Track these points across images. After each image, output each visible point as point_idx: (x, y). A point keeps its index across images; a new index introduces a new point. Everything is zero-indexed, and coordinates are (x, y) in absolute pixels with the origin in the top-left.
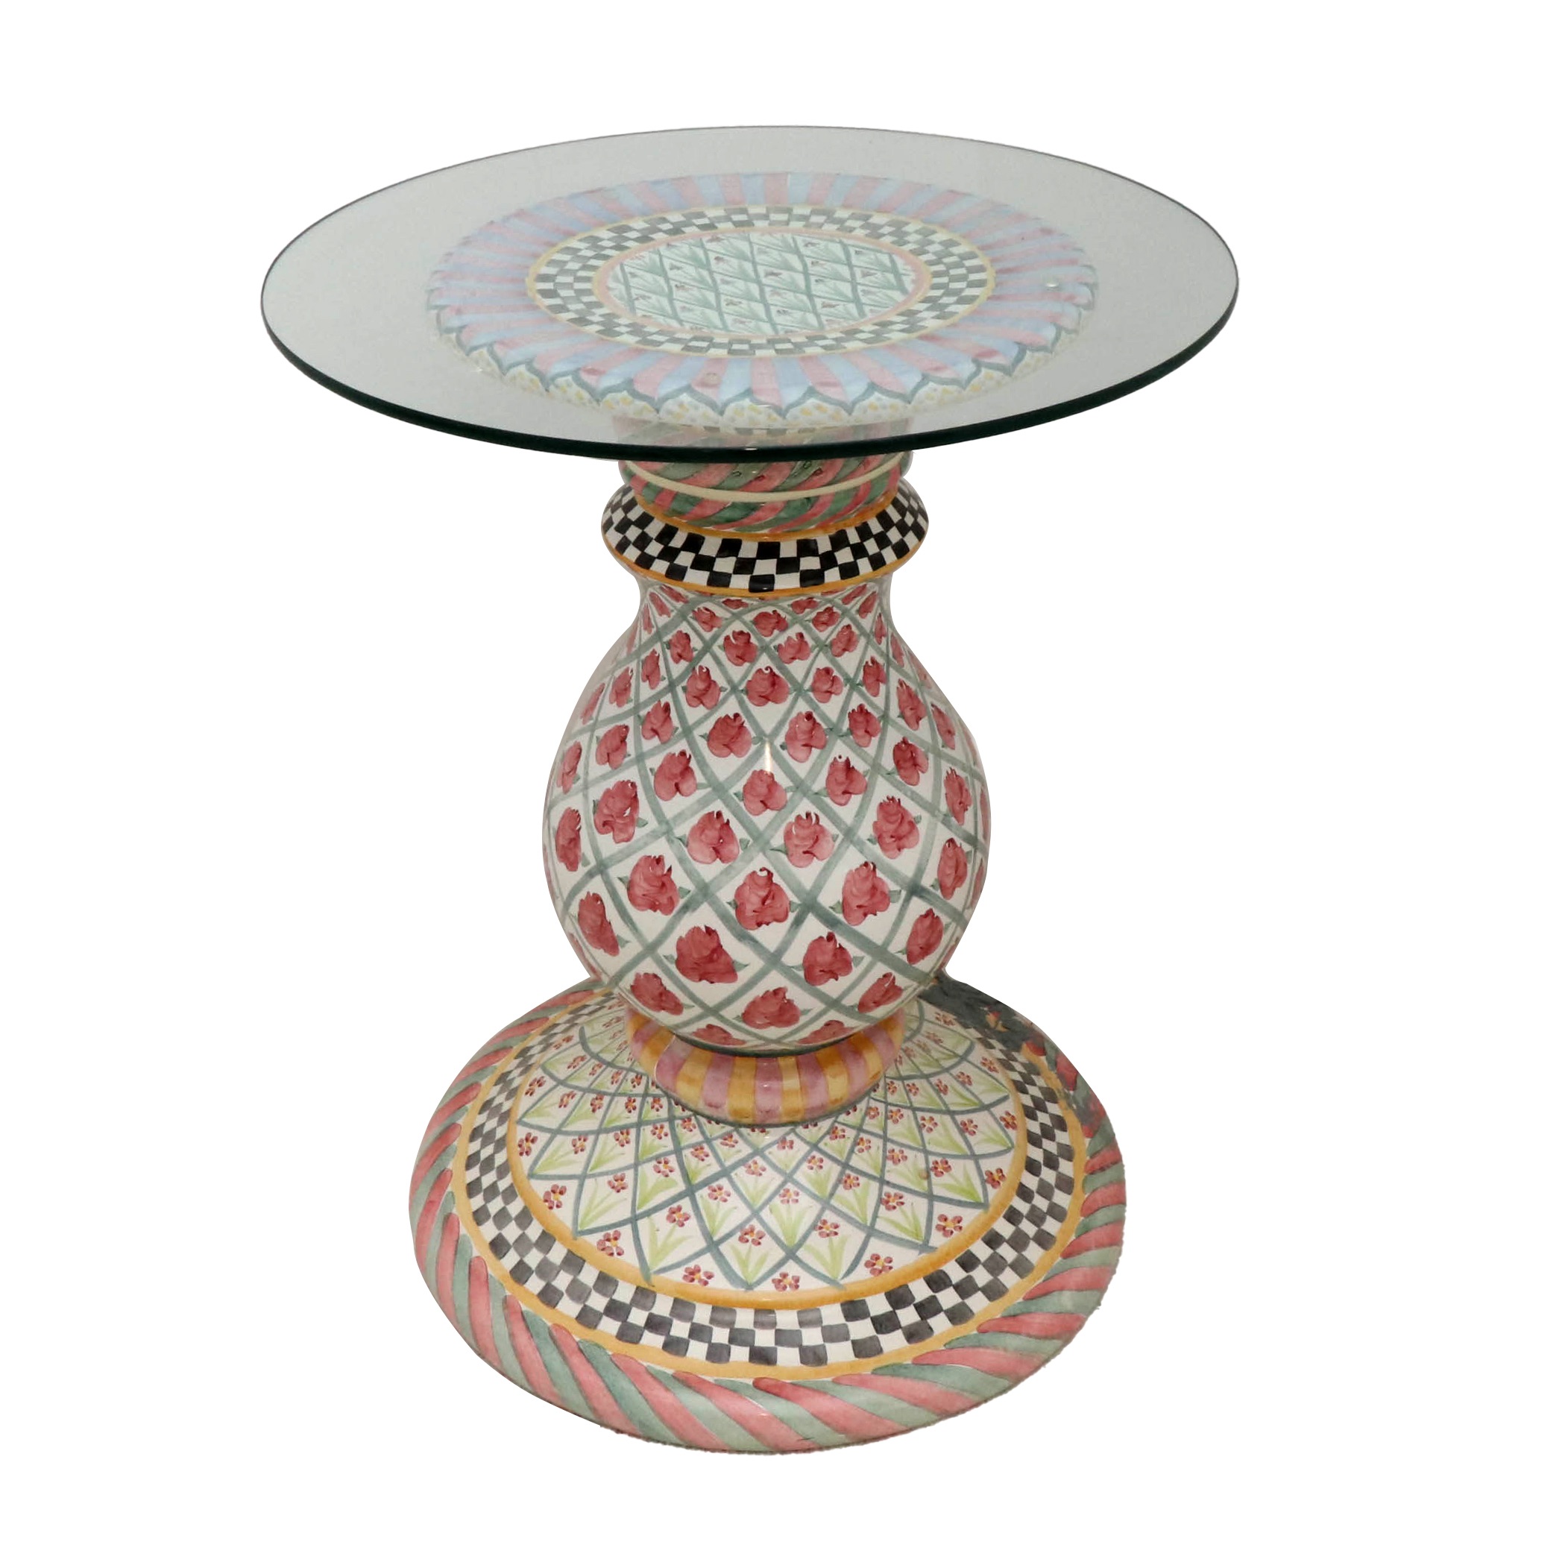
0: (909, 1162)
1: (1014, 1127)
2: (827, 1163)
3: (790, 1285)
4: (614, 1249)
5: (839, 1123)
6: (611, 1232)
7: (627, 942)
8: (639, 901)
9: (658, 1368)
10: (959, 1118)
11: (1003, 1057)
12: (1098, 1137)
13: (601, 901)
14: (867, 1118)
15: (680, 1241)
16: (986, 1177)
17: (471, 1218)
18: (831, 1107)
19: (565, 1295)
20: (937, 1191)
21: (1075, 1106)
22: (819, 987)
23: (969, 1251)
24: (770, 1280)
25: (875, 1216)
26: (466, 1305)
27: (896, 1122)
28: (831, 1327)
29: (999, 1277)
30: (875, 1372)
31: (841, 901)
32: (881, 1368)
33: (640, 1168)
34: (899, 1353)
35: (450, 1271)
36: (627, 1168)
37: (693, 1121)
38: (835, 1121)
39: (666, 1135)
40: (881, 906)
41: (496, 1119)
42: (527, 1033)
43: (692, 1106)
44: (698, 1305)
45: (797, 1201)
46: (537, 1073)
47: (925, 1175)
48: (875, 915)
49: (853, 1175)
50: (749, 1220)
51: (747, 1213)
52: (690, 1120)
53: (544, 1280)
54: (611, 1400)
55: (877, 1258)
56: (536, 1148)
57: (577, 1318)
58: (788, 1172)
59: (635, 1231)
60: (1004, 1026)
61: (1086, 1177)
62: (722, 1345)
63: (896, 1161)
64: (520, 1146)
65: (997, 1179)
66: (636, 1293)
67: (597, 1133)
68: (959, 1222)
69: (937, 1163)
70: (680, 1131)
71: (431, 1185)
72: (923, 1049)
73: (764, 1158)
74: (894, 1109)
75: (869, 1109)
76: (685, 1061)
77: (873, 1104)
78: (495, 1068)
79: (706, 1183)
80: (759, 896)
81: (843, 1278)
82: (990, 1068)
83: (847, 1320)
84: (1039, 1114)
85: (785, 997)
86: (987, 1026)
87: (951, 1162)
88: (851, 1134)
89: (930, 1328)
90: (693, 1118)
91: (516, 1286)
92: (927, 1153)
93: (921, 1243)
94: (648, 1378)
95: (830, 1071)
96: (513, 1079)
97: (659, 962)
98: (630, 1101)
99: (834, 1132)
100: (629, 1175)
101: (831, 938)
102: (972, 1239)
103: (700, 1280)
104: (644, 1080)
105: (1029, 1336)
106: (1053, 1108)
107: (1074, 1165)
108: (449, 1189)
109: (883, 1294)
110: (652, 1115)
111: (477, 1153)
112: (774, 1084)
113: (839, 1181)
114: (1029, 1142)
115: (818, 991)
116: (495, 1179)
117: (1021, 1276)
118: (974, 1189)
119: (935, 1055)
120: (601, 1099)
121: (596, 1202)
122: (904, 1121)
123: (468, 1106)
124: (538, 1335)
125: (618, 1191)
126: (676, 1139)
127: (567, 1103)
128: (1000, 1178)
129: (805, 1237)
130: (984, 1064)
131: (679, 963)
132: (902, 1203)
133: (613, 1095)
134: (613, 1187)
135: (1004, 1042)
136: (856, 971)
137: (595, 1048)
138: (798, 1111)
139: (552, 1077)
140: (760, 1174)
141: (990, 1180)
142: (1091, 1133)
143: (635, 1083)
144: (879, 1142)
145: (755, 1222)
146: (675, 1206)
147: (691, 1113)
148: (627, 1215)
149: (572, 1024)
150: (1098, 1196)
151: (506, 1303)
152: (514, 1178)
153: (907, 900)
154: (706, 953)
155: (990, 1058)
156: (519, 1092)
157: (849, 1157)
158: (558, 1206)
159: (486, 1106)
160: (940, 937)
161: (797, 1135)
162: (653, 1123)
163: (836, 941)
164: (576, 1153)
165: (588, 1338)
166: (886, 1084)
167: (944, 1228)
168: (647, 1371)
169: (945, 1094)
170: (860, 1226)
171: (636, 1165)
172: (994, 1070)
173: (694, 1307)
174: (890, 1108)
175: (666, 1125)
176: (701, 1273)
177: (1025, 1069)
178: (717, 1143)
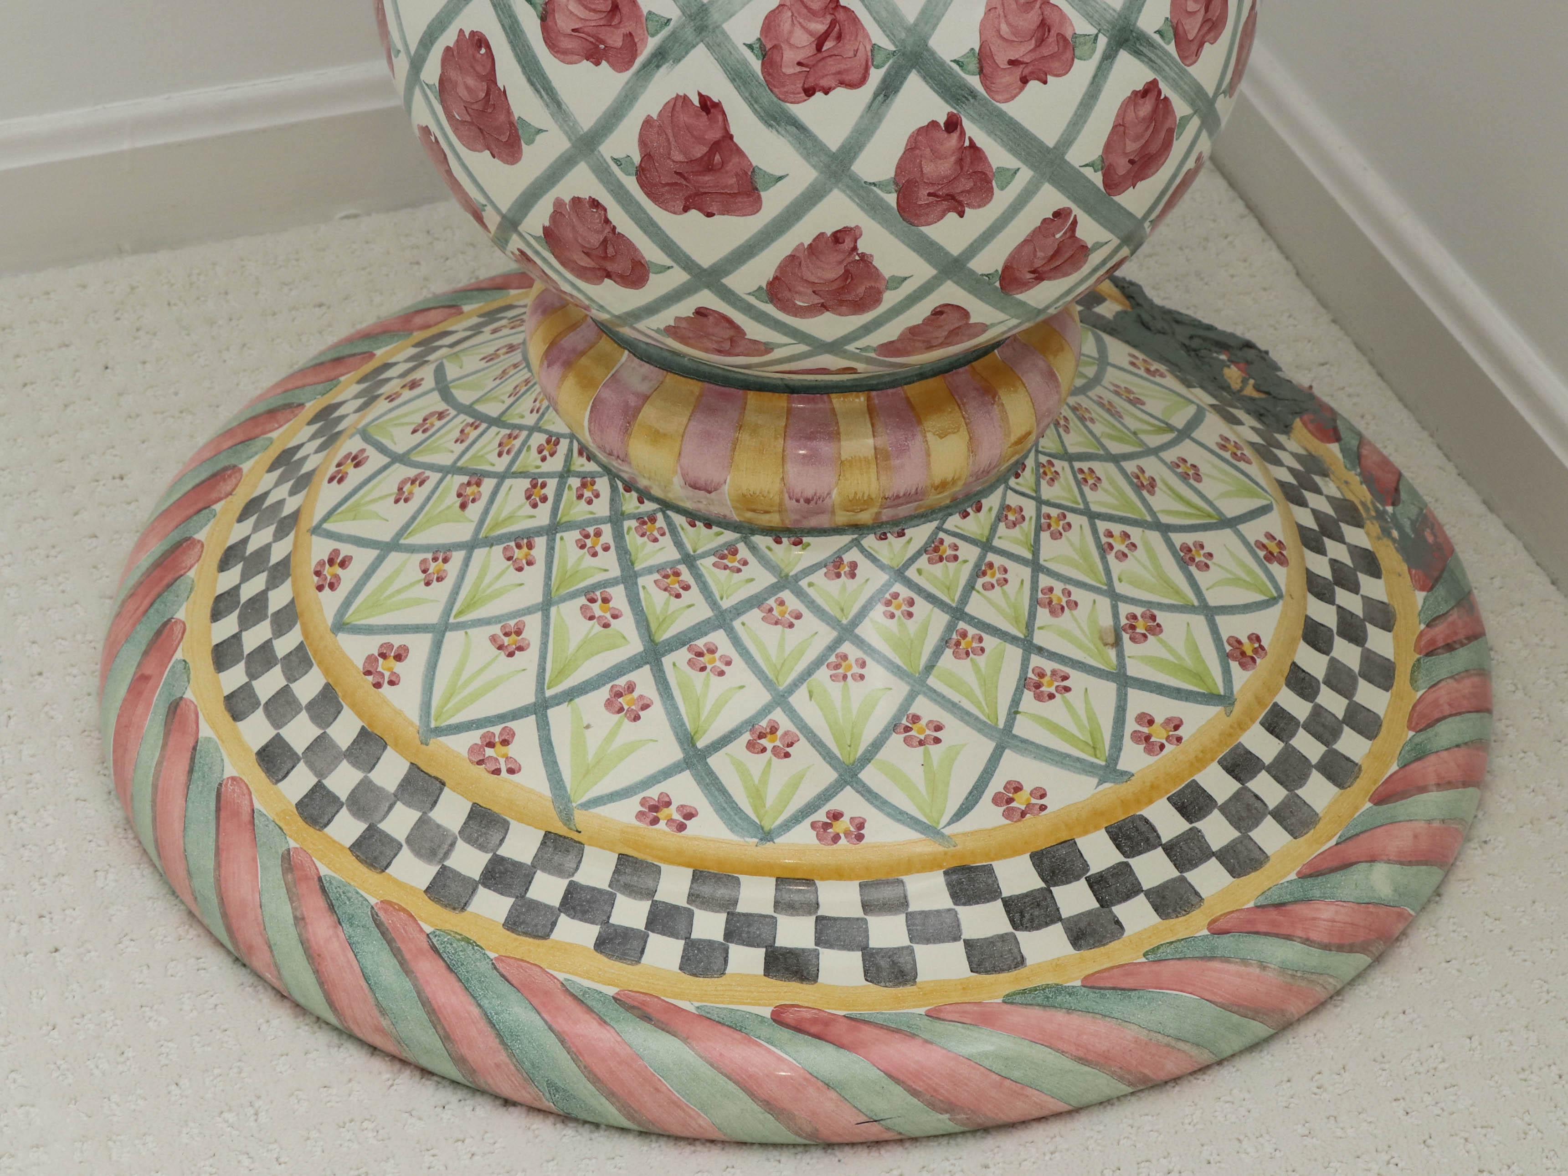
0: (1082, 612)
1: (1283, 561)
2: (922, 607)
3: (847, 834)
4: (502, 761)
5: (946, 532)
6: (497, 730)
7: (540, 131)
8: (566, 44)
9: (587, 983)
10: (1178, 539)
11: (1257, 439)
12: (1441, 590)
13: (488, 47)
14: (1002, 525)
15: (631, 748)
16: (1228, 648)
17: (221, 706)
18: (934, 499)
19: (405, 847)
20: (1133, 670)
21: (1395, 534)
22: (925, 229)
23: (1194, 781)
24: (807, 822)
25: (1014, 712)
26: (211, 864)
27: (1057, 536)
28: (925, 914)
29: (1252, 834)
30: (1009, 1000)
31: (977, 50)
32: (1023, 992)
33: (553, 610)
34: (1058, 965)
35: (180, 801)
36: (529, 611)
37: (661, 522)
38: (939, 529)
39: (606, 549)
40: (1056, 65)
41: (272, 528)
42: (333, 381)
43: (656, 492)
44: (664, 867)
45: (862, 677)
46: (352, 445)
47: (1111, 639)
48: (1045, 82)
49: (972, 631)
50: (766, 710)
51: (766, 697)
52: (653, 520)
53: (365, 821)
54: (494, 1042)
55: (1018, 788)
56: (349, 577)
57: (426, 891)
58: (844, 622)
59: (543, 726)
60: (1257, 388)
61: (1418, 660)
62: (710, 943)
63: (1056, 610)
64: (318, 573)
65: (1249, 653)
66: (543, 843)
67: (470, 546)
68: (1176, 728)
69: (1135, 617)
70: (633, 540)
71: (143, 648)
72: (1108, 411)
73: (800, 594)
74: (1054, 512)
75: (1005, 508)
76: (646, 398)
77: (1013, 500)
78: (271, 441)
79: (681, 641)
80: (811, 33)
81: (949, 824)
82: (1234, 455)
83: (955, 904)
84: (1328, 543)
85: (855, 249)
86: (1226, 388)
87: (1162, 617)
88: (969, 553)
89: (1118, 922)
90: (660, 516)
91: (310, 832)
92: (1116, 598)
93: (1103, 763)
94: (568, 1001)
95: (932, 424)
96: (305, 458)
97: (602, 172)
98: (534, 486)
99: (936, 550)
100: (533, 626)
101: (953, 124)
102: (1200, 763)
103: (670, 821)
104: (563, 446)
105: (1307, 941)
106: (1355, 536)
107: (1396, 638)
108: (179, 655)
109: (1027, 856)
110: (580, 511)
111: (235, 591)
112: (825, 448)
113: (945, 642)
114: (1310, 591)
115: (924, 237)
116: (269, 635)
117: (1294, 833)
118: (1206, 668)
119: (1133, 425)
120: (478, 484)
121: (465, 676)
122: (1072, 535)
123: (217, 507)
124: (351, 919)
125: (511, 655)
126: (625, 556)
127: (411, 493)
128: (1255, 650)
129: (877, 745)
130: (1223, 447)
131: (641, 173)
132: (1067, 689)
133: (502, 477)
134: (500, 648)
135: (1259, 416)
136: (1002, 199)
137: (464, 396)
138: (868, 502)
139: (382, 449)
140: (791, 626)
141: (1237, 653)
142: (1428, 584)
143: (546, 453)
144: (1026, 572)
145: (778, 716)
146: (622, 682)
147: (654, 506)
148: (529, 698)
149: (419, 361)
150: (1443, 694)
151: (289, 863)
152: (305, 633)
153: (1109, 57)
154: (699, 151)
155: (1232, 438)
156: (316, 479)
157: (965, 598)
158: (391, 683)
159: (252, 507)
160: (1167, 145)
161: (863, 550)
162: (580, 526)
163: (963, 133)
164: (428, 584)
165: (447, 927)
166: (1039, 465)
167: (1148, 738)
168: (565, 989)
169: (1152, 493)
170: (982, 727)
171: (546, 606)
172: (1243, 458)
173: (658, 870)
174: (1045, 509)
175: (607, 530)
176: (673, 807)
177: (1301, 464)
178: (706, 565)
